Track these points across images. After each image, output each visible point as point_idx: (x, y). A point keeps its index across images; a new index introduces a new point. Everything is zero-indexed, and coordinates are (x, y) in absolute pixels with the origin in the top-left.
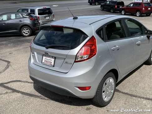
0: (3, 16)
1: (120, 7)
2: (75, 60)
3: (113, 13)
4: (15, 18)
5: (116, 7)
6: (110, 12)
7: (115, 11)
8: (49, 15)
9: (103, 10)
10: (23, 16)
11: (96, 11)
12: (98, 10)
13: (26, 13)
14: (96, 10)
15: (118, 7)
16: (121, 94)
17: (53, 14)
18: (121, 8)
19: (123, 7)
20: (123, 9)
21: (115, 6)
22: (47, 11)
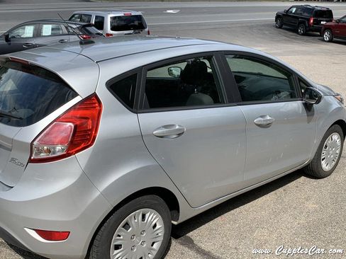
0: (26, 27)
1: (322, 23)
2: (30, 157)
3: (303, 35)
4: (50, 34)
5: (312, 21)
6: (297, 33)
7: (310, 30)
8: (137, 31)
9: (280, 27)
10: (69, 31)
11: (263, 28)
12: (268, 25)
13: (75, 24)
14: (264, 25)
15: (317, 22)
16: (192, 253)
17: (147, 30)
18: (323, 25)
19: (328, 24)
20: (327, 28)
21: (309, 20)
22: (136, 23)
